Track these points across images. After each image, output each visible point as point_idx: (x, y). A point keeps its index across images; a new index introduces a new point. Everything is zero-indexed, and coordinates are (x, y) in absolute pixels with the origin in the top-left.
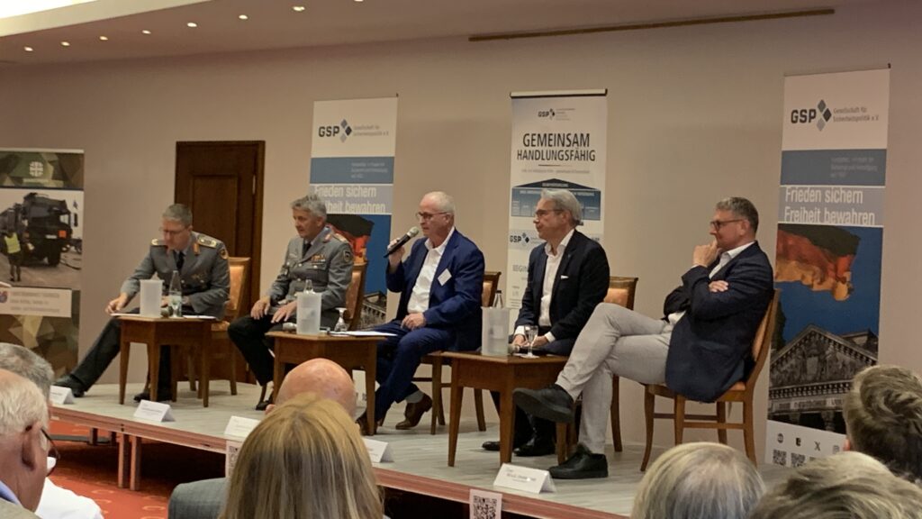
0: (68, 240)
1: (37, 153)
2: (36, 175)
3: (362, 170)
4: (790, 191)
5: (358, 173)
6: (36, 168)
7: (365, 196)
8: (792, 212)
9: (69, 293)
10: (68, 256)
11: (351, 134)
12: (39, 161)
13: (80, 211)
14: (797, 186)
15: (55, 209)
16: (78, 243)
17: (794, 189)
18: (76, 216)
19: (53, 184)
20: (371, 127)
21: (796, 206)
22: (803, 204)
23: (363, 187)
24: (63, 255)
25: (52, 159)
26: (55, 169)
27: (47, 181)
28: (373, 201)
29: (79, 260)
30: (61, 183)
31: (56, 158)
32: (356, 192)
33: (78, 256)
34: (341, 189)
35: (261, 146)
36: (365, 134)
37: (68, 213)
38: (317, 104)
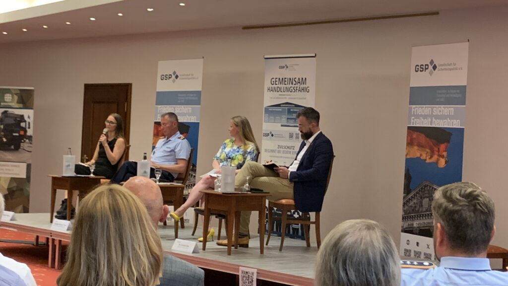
0: (25, 136)
1: (9, 89)
2: (8, 101)
3: (184, 98)
4: (414, 108)
5: (181, 100)
6: (8, 97)
7: (185, 112)
8: (415, 120)
9: (25, 165)
10: (25, 145)
11: (178, 78)
12: (10, 93)
13: (31, 120)
14: (418, 106)
15: (18, 119)
16: (30, 138)
17: (416, 107)
18: (29, 123)
19: (17, 106)
21: (418, 116)
22: (421, 115)
24: (22, 144)
25: (17, 92)
26: (19, 97)
27: (14, 104)
28: (190, 115)
29: (31, 147)
30: (21, 105)
31: (19, 92)
32: (181, 110)
33: (30, 145)
34: (173, 108)
35: (130, 86)
36: (186, 79)
37: (25, 121)
38: (160, 63)
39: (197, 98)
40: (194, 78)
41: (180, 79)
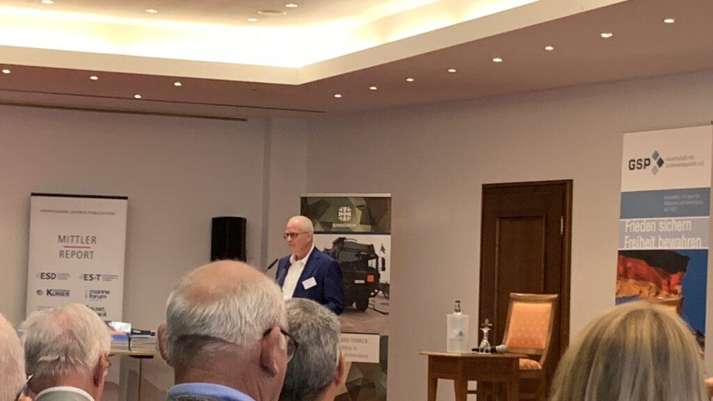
0: (376, 285)
1: (347, 198)
2: (345, 220)
3: (676, 203)
5: (670, 206)
6: (345, 213)
7: (679, 230)
9: (378, 337)
10: (376, 301)
11: (664, 165)
12: (347, 206)
13: (387, 255)
15: (363, 253)
16: (385, 288)
18: (383, 260)
19: (361, 228)
20: (685, 158)
23: (677, 221)
24: (371, 300)
25: (360, 204)
26: (363, 213)
27: (356, 226)
28: (688, 234)
29: (387, 304)
30: (368, 228)
31: (364, 203)
32: (670, 226)
33: (385, 301)
34: (654, 223)
35: (568, 183)
36: (679, 165)
37: (376, 257)
38: (627, 137)
39: (701, 202)
40: (694, 164)
41: (668, 166)
